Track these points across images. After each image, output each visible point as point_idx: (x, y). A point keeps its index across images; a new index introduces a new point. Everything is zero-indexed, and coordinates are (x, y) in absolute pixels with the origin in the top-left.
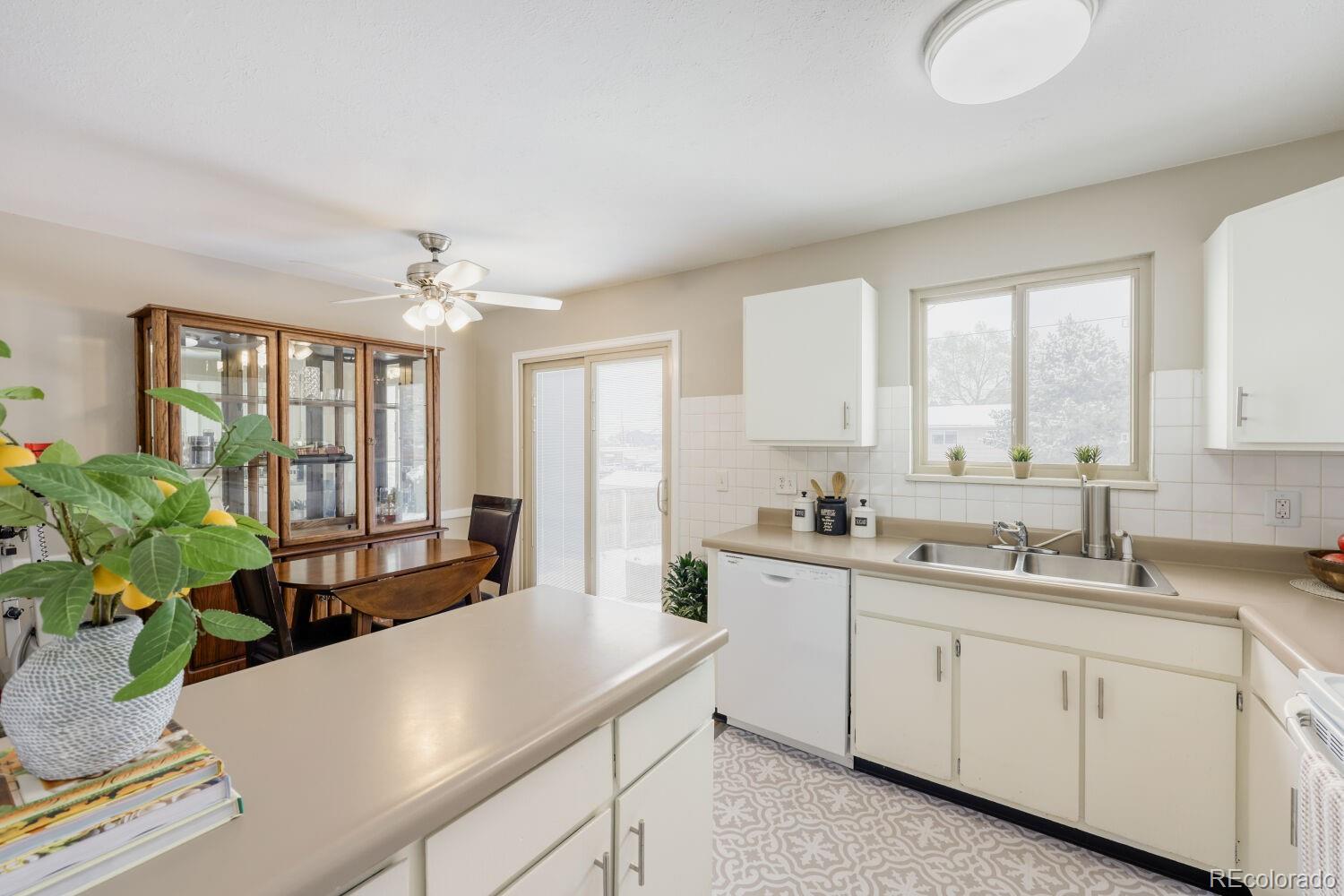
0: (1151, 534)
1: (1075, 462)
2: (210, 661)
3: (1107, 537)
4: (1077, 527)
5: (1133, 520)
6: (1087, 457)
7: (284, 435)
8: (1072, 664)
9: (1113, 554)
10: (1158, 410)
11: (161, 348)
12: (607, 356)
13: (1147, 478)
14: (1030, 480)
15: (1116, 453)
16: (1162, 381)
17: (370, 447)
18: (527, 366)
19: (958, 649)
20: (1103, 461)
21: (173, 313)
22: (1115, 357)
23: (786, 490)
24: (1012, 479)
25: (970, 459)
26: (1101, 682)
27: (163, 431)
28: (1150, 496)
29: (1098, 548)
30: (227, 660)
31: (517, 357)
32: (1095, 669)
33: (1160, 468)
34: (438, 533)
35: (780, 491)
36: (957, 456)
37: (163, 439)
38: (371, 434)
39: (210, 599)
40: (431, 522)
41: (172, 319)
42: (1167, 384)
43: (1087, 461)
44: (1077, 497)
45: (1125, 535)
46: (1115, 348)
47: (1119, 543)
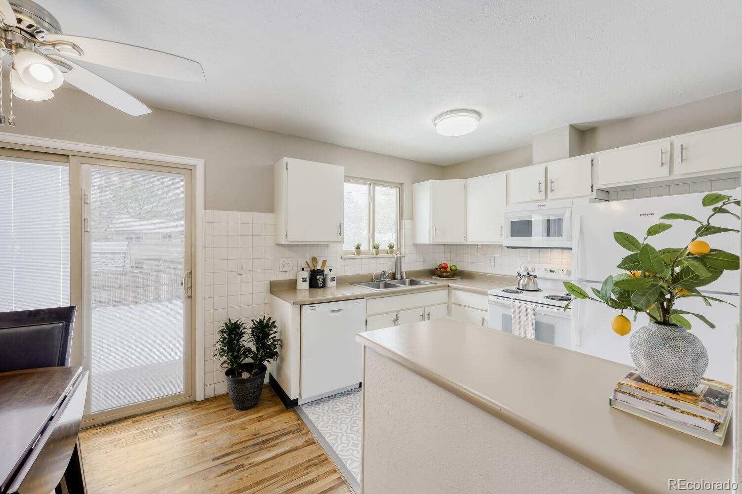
1: (387, 249)
4: (393, 270)
6: (391, 247)
9: (402, 277)
13: (402, 253)
14: (379, 256)
23: (287, 269)
25: (362, 248)
29: (399, 276)
32: (427, 310)
35: (282, 269)
36: (358, 247)
47: (403, 274)
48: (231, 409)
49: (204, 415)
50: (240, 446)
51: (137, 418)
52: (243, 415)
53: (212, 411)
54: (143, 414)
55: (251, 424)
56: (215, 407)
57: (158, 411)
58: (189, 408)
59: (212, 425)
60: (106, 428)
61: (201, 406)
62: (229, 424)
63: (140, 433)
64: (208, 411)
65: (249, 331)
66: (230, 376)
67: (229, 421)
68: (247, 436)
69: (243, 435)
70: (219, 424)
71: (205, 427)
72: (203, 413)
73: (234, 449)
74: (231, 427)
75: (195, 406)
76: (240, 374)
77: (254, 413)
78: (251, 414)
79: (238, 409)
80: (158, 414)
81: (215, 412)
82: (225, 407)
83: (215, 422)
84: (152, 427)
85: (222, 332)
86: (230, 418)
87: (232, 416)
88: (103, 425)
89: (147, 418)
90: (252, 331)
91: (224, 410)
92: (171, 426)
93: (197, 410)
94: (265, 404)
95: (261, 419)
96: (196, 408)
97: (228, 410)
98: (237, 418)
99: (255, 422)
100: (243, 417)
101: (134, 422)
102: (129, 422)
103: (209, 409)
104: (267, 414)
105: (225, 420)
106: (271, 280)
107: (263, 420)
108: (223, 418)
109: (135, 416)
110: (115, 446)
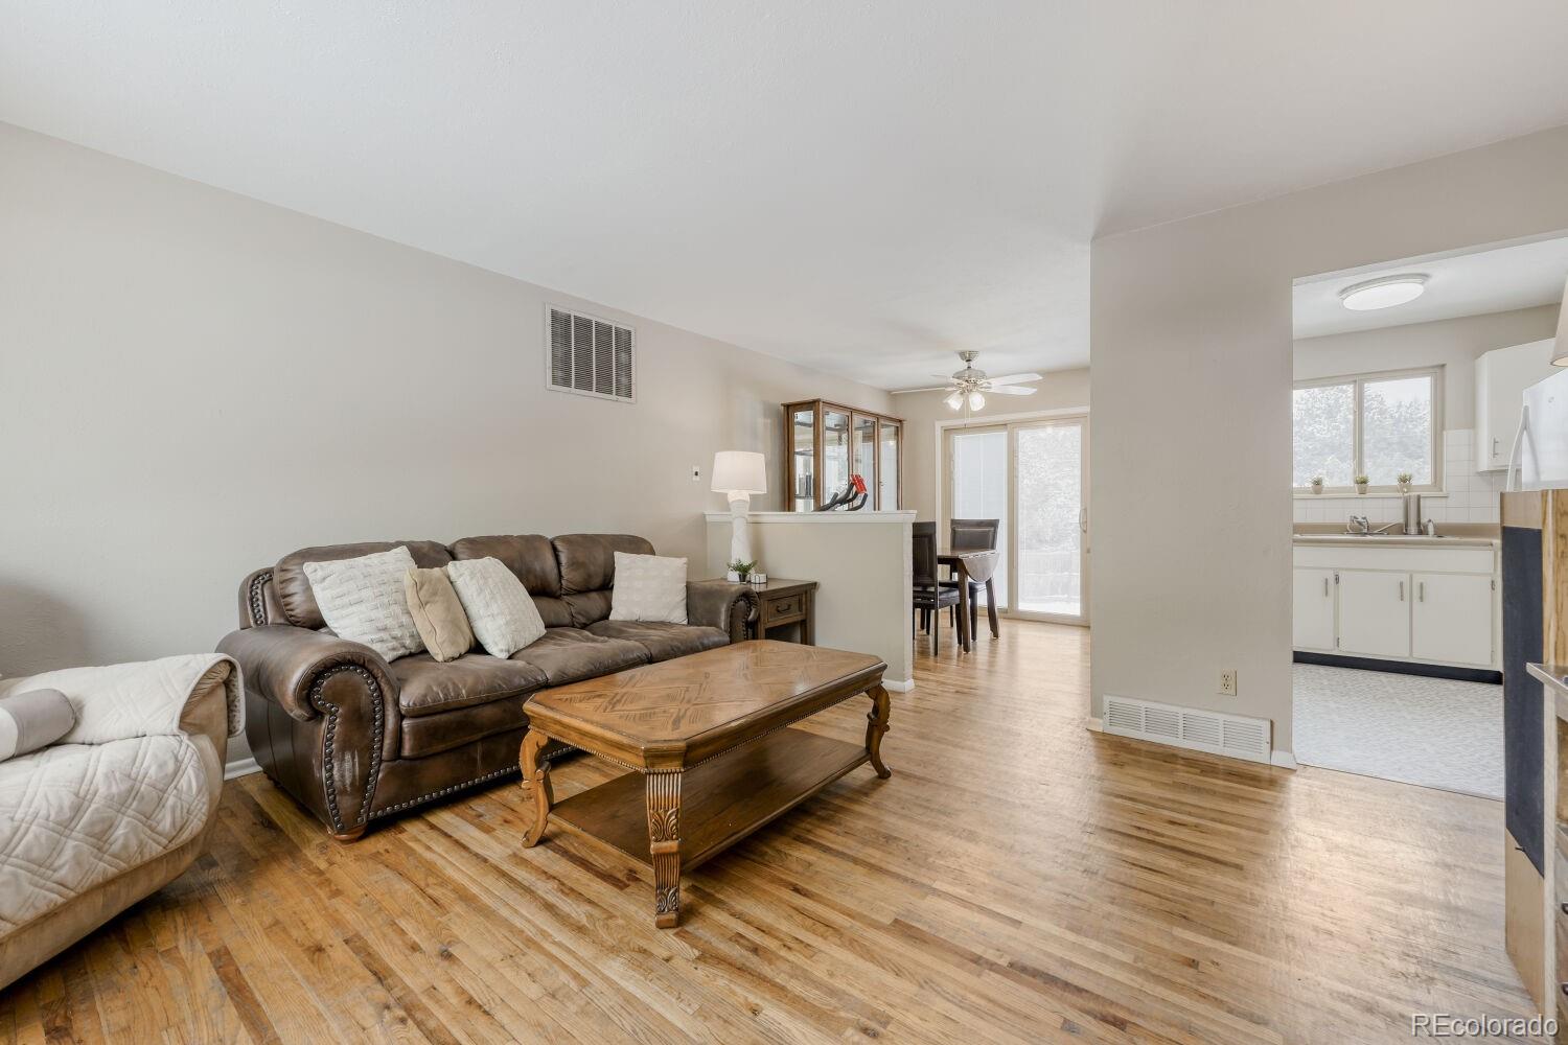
0: (1443, 521)
1: (1396, 483)
3: (1419, 523)
4: (1401, 520)
5: (1433, 513)
6: (1404, 480)
8: (1405, 578)
9: (1422, 531)
10: (1449, 452)
13: (1441, 490)
14: (1367, 495)
15: (1423, 477)
16: (1450, 436)
18: (948, 431)
19: (1337, 580)
20: (1414, 482)
21: (824, 403)
22: (1382, 412)
24: (1357, 495)
25: (1326, 483)
26: (1421, 585)
28: (1444, 500)
29: (1413, 528)
31: (939, 425)
32: (1417, 579)
33: (1448, 484)
36: (1318, 483)
41: (823, 407)
42: (1454, 438)
43: (1405, 482)
44: (1400, 503)
45: (1430, 521)
46: (1382, 403)
47: (1426, 527)
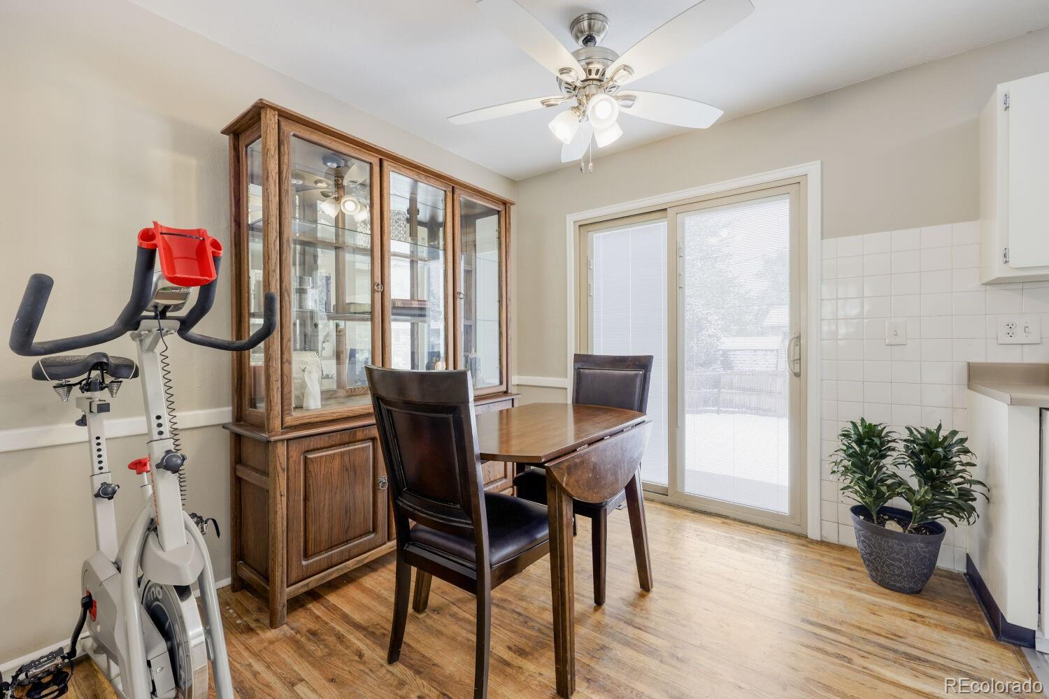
2: (323, 548)
7: (386, 280)
11: (273, 157)
12: (702, 205)
17: (458, 301)
18: (583, 227)
21: (284, 115)
23: (1020, 339)
27: (274, 264)
30: (337, 545)
31: (571, 220)
34: (513, 399)
35: (1006, 340)
37: (274, 271)
38: (461, 287)
39: (322, 472)
40: (503, 388)
41: (283, 123)
48: (862, 575)
49: (812, 559)
50: (856, 632)
51: (728, 521)
52: (880, 593)
53: (826, 559)
54: (735, 520)
55: (894, 614)
56: (834, 559)
57: (753, 524)
58: (793, 540)
59: (819, 577)
60: (697, 515)
61: (811, 546)
62: (848, 591)
63: (726, 537)
64: (818, 557)
65: (900, 446)
66: (862, 517)
67: (851, 588)
68: (874, 626)
69: (869, 621)
70: (832, 582)
71: (809, 574)
72: (811, 556)
73: (843, 628)
74: (850, 597)
75: (803, 542)
76: (882, 523)
77: (908, 603)
78: (901, 602)
79: (874, 579)
80: (752, 528)
81: (831, 564)
82: (853, 567)
83: (826, 577)
84: (740, 538)
85: (846, 435)
86: (854, 585)
87: (859, 585)
88: (695, 511)
89: (738, 526)
90: (907, 447)
91: (849, 569)
92: (762, 548)
93: (804, 548)
94: (939, 603)
95: (918, 619)
96: (804, 545)
97: (854, 572)
98: (868, 591)
99: (902, 616)
100: (879, 595)
101: (723, 523)
102: (718, 520)
103: (823, 556)
104: (937, 620)
105: (845, 583)
106: (972, 360)
107: (923, 623)
108: (842, 579)
109: (726, 517)
110: (697, 535)
